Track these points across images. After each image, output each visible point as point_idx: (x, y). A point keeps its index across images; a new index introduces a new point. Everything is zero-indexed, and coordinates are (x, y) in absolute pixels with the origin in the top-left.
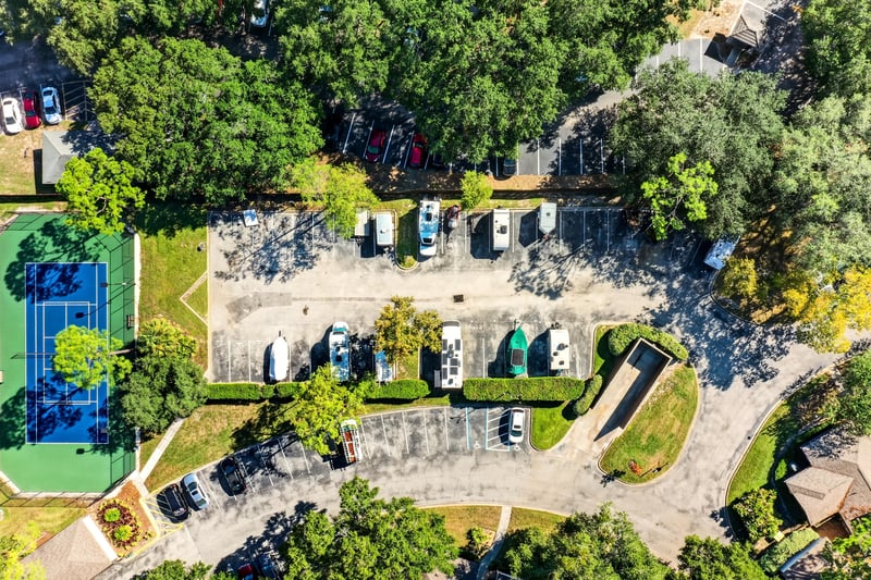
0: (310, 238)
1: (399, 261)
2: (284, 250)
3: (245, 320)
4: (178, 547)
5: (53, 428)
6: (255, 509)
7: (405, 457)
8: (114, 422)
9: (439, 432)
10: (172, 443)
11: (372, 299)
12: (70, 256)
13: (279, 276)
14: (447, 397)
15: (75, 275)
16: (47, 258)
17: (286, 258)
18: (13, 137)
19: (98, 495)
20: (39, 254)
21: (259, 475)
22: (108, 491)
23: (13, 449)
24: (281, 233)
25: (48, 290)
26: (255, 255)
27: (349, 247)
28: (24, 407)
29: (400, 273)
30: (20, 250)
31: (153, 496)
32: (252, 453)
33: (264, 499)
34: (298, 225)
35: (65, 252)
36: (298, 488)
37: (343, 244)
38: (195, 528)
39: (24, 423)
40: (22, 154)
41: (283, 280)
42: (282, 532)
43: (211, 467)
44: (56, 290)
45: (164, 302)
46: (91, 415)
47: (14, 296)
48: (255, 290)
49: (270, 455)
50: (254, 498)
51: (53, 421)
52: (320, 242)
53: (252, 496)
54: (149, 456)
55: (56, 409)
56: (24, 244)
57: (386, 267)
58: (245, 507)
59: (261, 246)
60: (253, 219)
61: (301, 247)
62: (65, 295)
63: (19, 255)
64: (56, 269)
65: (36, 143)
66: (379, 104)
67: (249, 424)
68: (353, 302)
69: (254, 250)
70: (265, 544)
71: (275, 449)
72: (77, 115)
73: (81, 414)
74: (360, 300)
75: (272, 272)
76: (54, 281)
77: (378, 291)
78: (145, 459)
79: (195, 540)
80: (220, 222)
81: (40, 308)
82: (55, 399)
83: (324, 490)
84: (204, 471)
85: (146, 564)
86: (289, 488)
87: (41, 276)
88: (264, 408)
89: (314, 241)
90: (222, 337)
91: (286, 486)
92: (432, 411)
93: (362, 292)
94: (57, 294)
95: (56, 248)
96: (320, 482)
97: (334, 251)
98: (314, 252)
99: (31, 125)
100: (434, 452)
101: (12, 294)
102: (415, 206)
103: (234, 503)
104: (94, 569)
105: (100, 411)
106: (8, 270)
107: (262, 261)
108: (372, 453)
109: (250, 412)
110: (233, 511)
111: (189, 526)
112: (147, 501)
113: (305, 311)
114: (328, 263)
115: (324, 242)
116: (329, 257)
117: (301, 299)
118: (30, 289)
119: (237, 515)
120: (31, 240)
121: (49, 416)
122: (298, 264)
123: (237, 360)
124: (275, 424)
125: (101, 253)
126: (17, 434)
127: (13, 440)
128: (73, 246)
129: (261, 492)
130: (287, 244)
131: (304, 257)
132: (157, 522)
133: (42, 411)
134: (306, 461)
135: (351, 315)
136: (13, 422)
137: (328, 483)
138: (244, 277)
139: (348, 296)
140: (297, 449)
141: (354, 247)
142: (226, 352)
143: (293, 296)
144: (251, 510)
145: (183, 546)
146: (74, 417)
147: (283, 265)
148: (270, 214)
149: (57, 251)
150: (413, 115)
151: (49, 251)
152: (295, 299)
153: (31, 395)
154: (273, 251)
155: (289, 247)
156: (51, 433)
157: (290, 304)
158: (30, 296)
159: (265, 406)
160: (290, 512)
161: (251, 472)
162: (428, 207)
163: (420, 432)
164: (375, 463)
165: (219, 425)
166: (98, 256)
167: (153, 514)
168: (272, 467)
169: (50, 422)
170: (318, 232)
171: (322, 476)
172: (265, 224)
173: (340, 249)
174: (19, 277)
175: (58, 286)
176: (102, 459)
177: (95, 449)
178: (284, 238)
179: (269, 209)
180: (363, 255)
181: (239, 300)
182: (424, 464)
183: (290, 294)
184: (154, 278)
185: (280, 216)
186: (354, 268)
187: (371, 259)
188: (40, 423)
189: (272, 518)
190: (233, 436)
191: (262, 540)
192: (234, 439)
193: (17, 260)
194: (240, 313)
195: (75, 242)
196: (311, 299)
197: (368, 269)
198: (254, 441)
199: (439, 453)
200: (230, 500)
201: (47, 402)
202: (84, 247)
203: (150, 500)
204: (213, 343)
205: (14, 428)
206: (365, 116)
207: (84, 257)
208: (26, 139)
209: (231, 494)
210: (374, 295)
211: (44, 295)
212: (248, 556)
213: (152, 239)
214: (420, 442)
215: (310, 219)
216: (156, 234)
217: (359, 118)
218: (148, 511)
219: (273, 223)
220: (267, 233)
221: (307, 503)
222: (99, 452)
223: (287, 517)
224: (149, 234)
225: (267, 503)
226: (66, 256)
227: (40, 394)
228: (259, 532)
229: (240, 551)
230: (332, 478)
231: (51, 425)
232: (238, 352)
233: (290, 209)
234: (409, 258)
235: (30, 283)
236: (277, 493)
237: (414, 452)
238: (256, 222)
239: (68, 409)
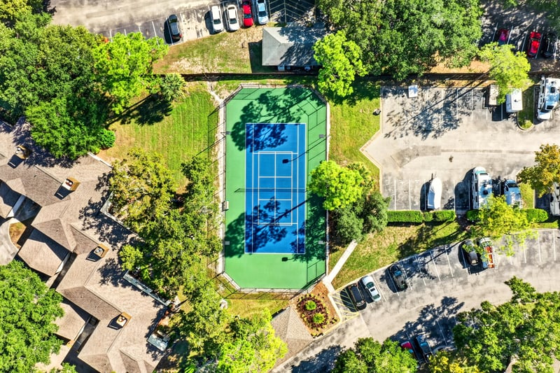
0: (455, 107)
1: (520, 124)
2: (436, 115)
3: (407, 166)
4: (355, 329)
5: (266, 242)
6: (412, 302)
7: (523, 265)
8: (310, 239)
9: (549, 248)
10: (353, 254)
11: (500, 151)
12: (279, 118)
13: (432, 133)
14: (556, 222)
15: (282, 132)
16: (262, 120)
17: (438, 121)
18: (232, 34)
19: (297, 291)
20: (256, 117)
21: (415, 278)
22: (305, 288)
23: (235, 257)
24: (434, 103)
25: (263, 143)
26: (414, 118)
27: (484, 113)
28: (244, 227)
29: (521, 133)
30: (242, 113)
31: (337, 292)
32: (411, 261)
33: (419, 295)
34: (447, 97)
35: (275, 115)
36: (444, 288)
37: (479, 111)
38: (367, 316)
39: (243, 239)
40: (240, 45)
41: (435, 136)
42: (431, 319)
43: (381, 271)
44: (268, 143)
45: (348, 152)
46: (293, 233)
47: (238, 147)
48: (414, 144)
49: (424, 263)
50: (411, 294)
51: (265, 237)
52: (463, 110)
53: (410, 293)
54: (335, 263)
55: (267, 229)
56: (245, 109)
57: (510, 128)
58: (405, 301)
59: (419, 112)
60: (415, 92)
61: (448, 113)
62: (275, 146)
63: (242, 117)
64: (269, 127)
65: (250, 38)
66: (502, 11)
67: (410, 241)
68: (486, 153)
69: (414, 115)
70: (419, 327)
71: (428, 259)
72: (279, 18)
73: (286, 233)
74: (491, 151)
75: (427, 131)
76: (267, 136)
77: (504, 145)
78: (332, 266)
79: (367, 324)
80: (390, 94)
81: (256, 156)
82: (268, 221)
83: (463, 288)
84: (375, 274)
85: (331, 341)
86: (437, 288)
87: (257, 133)
88: (421, 229)
89: (458, 109)
90: (389, 178)
91: (436, 286)
92: (544, 233)
93: (492, 146)
94: (269, 146)
95: (269, 112)
96: (461, 283)
97: (472, 116)
98: (457, 117)
99: (246, 26)
100: (544, 262)
101: (236, 145)
102: (533, 84)
103: (397, 297)
104: (302, 345)
105: (300, 230)
106: (234, 128)
107: (420, 123)
108: (499, 262)
109: (412, 232)
110: (395, 304)
111: (363, 314)
112: (333, 295)
113: (451, 159)
114: (468, 125)
115: (466, 110)
116: (469, 121)
117: (447, 151)
118: (249, 142)
119: (399, 306)
120: (251, 107)
121: (263, 234)
122: (446, 125)
123: (401, 194)
124: (429, 241)
125: (301, 116)
126: (239, 246)
127: (235, 250)
128: (281, 111)
129: (417, 290)
130: (438, 111)
131: (450, 120)
132: (340, 311)
133: (258, 230)
134: (451, 268)
135: (485, 163)
136: (236, 238)
137: (466, 283)
138: (407, 134)
139: (482, 149)
140: (444, 259)
141: (487, 114)
142: (393, 189)
143: (442, 148)
144: (409, 303)
145: (358, 328)
146: (281, 235)
147: (435, 126)
148: (426, 89)
149: (270, 115)
150: (528, 19)
151: (264, 114)
152: (443, 151)
153: (248, 218)
154: (428, 115)
155: (440, 113)
156: (263, 246)
157: (439, 154)
158: (249, 147)
159: (422, 227)
160: (438, 304)
161: (410, 275)
162: (552, 83)
163: (535, 247)
164: (501, 270)
165: (387, 241)
166: (300, 118)
167: (337, 305)
168: (425, 271)
169: (263, 238)
170: (461, 102)
171: (461, 279)
172: (422, 96)
173: (477, 115)
174: (241, 133)
175: (270, 140)
176: (301, 265)
177: (296, 257)
178: (436, 107)
179: (426, 85)
180: (493, 120)
181: (403, 151)
182: (537, 270)
183: (440, 147)
184: (340, 134)
185: (433, 91)
186: (487, 128)
187: (499, 122)
188: (256, 238)
189: (424, 309)
190: (399, 249)
191: (416, 324)
192: (399, 252)
193: (240, 120)
194: (403, 161)
195: (282, 108)
196: (455, 151)
197: (497, 130)
198: (413, 253)
199: (548, 263)
200: (394, 296)
201: (261, 223)
202: (289, 112)
203: (335, 295)
204: (383, 183)
205: (237, 242)
206: (492, 20)
207: (289, 119)
208: (242, 35)
209: (394, 291)
210: (501, 148)
211: (259, 146)
212: (406, 336)
213: (339, 106)
214: (534, 254)
215: (456, 93)
216: (341, 103)
217: (488, 21)
218: (334, 303)
219: (428, 95)
220: (424, 103)
221: (451, 298)
222: (298, 260)
223: (435, 307)
224: (336, 103)
225: (421, 298)
226: (276, 118)
227: (256, 218)
228: (414, 319)
229: (400, 333)
230: (469, 280)
231: (263, 240)
232: (401, 189)
233: (441, 86)
234: (528, 122)
235: (250, 137)
236: (428, 290)
237: (530, 262)
238: (416, 95)
239: (276, 229)
